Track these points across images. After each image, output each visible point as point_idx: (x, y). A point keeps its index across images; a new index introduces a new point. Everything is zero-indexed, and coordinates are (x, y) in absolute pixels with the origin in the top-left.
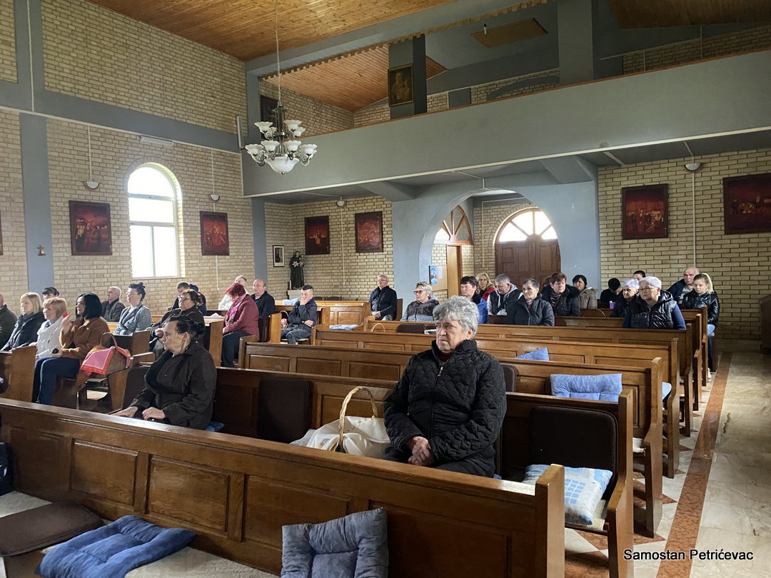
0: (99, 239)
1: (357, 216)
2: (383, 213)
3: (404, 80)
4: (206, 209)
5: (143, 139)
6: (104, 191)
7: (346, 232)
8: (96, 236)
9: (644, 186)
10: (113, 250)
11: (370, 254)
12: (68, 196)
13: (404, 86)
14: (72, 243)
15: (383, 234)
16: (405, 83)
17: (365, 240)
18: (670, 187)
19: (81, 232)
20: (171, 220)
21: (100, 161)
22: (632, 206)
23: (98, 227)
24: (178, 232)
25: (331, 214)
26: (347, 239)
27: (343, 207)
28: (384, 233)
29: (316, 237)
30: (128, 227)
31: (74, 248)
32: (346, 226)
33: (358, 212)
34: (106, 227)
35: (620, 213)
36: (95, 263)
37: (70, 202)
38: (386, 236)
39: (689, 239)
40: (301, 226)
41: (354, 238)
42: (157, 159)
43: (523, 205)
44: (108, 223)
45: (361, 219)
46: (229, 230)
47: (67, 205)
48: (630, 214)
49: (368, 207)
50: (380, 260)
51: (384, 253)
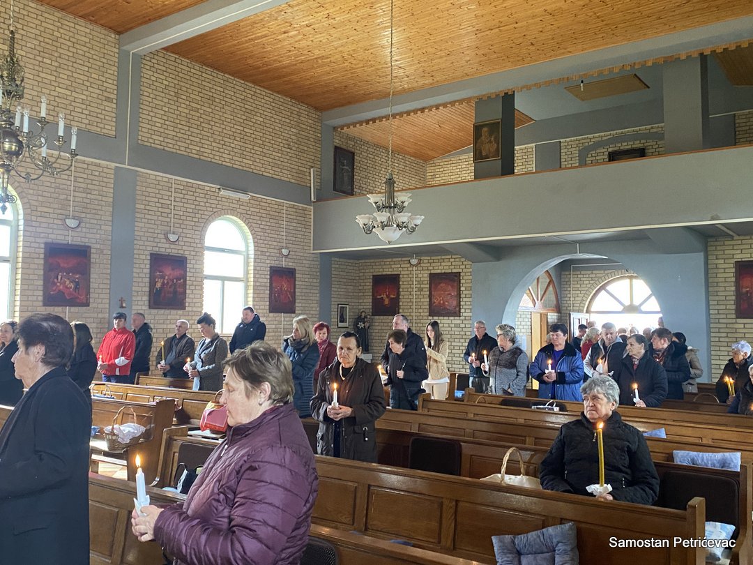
0: (175, 292)
1: (432, 276)
2: (462, 274)
3: (490, 136)
4: (276, 263)
5: (223, 192)
6: (183, 243)
7: (419, 293)
8: (172, 290)
10: (187, 304)
11: (445, 318)
12: (149, 248)
13: (490, 142)
14: (150, 295)
15: (460, 298)
16: (492, 139)
17: (439, 303)
19: (159, 285)
20: (241, 275)
21: (181, 213)
22: (747, 281)
23: (175, 280)
24: (247, 288)
25: (402, 273)
26: (419, 300)
27: (415, 266)
28: (462, 296)
29: (384, 296)
30: (202, 281)
31: (152, 302)
32: (419, 286)
33: (432, 272)
34: (182, 281)
35: (733, 289)
36: (169, 317)
37: (151, 255)
38: (464, 300)
40: (368, 284)
41: (428, 300)
42: (233, 212)
43: (620, 272)
44: (184, 277)
45: (436, 279)
46: (297, 286)
47: (149, 257)
48: (744, 290)
49: (445, 266)
50: (457, 326)
51: (461, 318)
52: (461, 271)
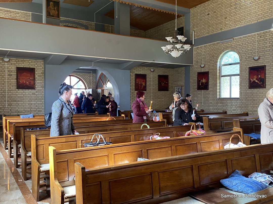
3: (54, 7)
9: (141, 74)
15: (35, 80)
18: (147, 75)
22: (137, 80)
32: (9, 73)
35: (134, 82)
39: (151, 92)
41: (16, 81)
48: (137, 83)
50: (33, 94)
51: (36, 90)
52: (35, 67)
